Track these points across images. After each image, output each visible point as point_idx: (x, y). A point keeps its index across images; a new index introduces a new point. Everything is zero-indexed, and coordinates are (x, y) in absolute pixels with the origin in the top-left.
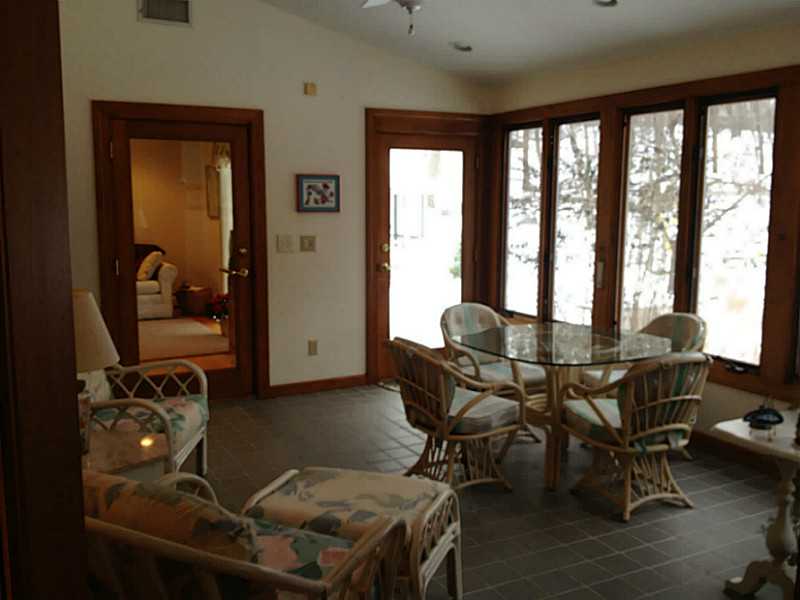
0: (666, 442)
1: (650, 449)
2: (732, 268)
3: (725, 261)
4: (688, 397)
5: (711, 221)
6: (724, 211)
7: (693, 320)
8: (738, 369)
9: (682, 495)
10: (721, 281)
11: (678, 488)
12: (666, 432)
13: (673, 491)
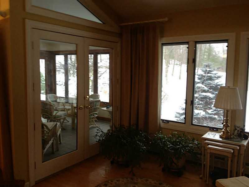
0: (94, 116)
1: (91, 117)
2: (104, 85)
3: (103, 84)
4: (97, 107)
5: (100, 76)
6: (102, 74)
7: (97, 95)
8: (106, 103)
9: (97, 125)
10: (102, 88)
11: (96, 124)
12: (94, 114)
13: (96, 125)
